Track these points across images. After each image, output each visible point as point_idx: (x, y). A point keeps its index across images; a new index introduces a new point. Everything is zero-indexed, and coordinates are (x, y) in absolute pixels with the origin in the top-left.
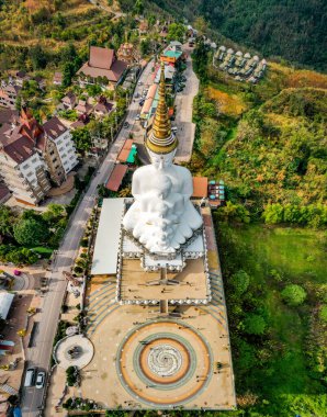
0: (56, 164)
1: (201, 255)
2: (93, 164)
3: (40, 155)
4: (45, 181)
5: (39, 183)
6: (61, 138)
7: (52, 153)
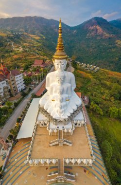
0: (14, 86)
1: (83, 122)
2: (32, 88)
3: (7, 82)
4: (7, 93)
5: (4, 94)
6: (18, 76)
7: (13, 81)
